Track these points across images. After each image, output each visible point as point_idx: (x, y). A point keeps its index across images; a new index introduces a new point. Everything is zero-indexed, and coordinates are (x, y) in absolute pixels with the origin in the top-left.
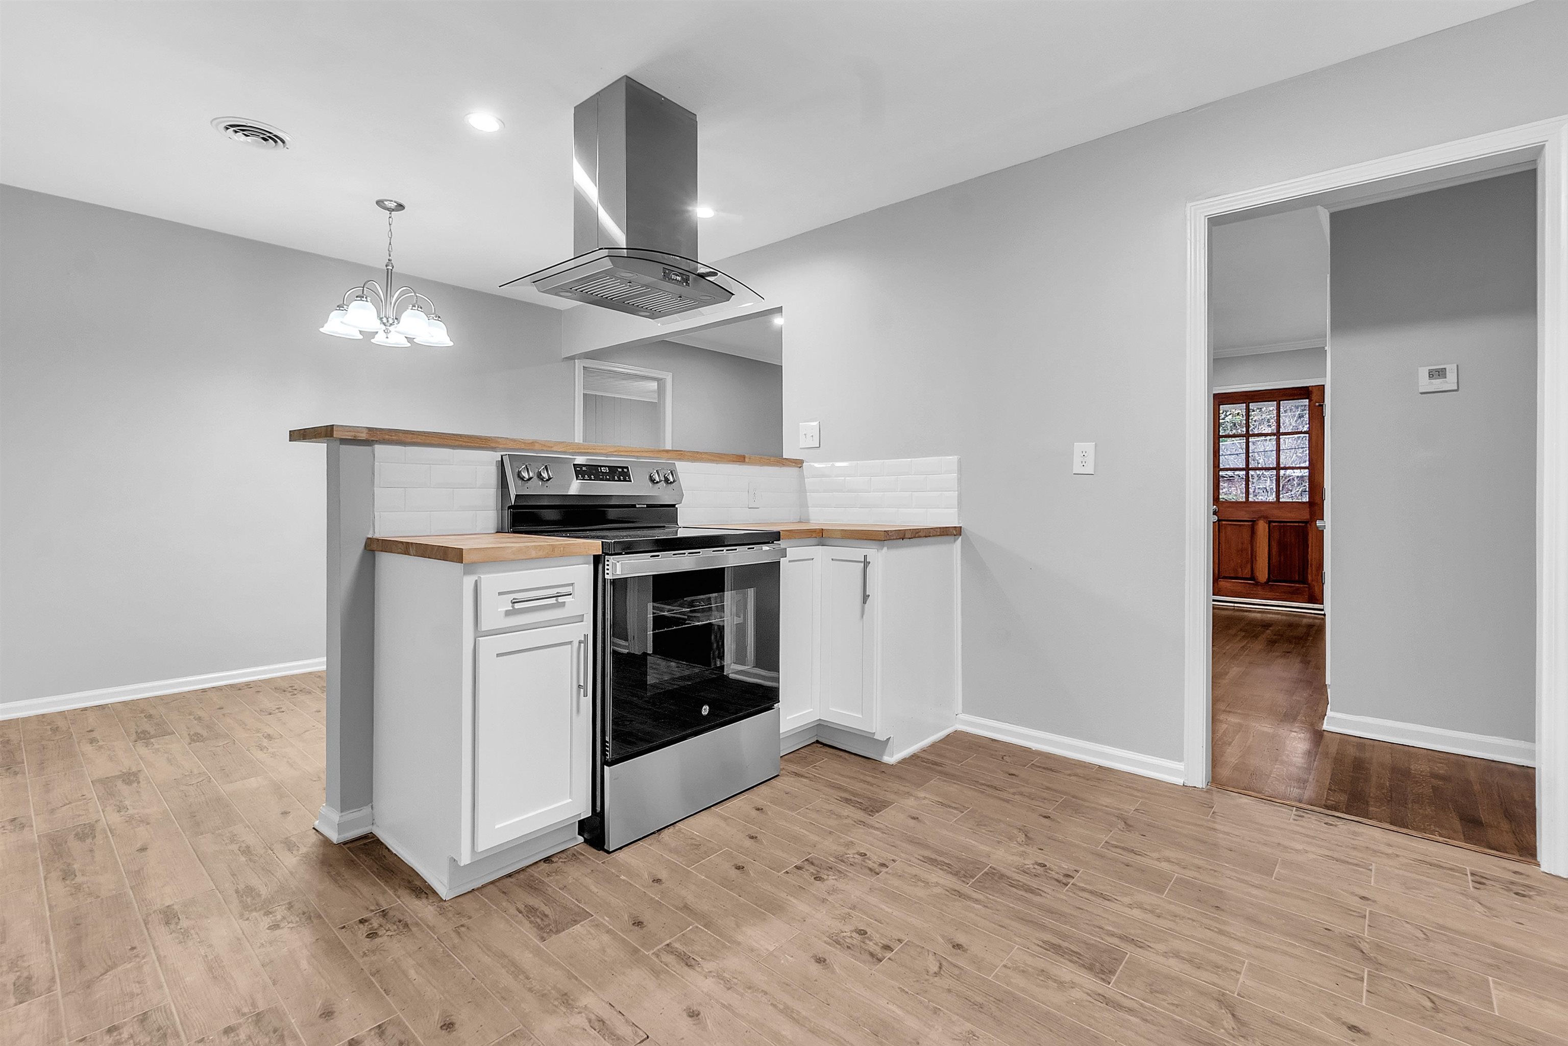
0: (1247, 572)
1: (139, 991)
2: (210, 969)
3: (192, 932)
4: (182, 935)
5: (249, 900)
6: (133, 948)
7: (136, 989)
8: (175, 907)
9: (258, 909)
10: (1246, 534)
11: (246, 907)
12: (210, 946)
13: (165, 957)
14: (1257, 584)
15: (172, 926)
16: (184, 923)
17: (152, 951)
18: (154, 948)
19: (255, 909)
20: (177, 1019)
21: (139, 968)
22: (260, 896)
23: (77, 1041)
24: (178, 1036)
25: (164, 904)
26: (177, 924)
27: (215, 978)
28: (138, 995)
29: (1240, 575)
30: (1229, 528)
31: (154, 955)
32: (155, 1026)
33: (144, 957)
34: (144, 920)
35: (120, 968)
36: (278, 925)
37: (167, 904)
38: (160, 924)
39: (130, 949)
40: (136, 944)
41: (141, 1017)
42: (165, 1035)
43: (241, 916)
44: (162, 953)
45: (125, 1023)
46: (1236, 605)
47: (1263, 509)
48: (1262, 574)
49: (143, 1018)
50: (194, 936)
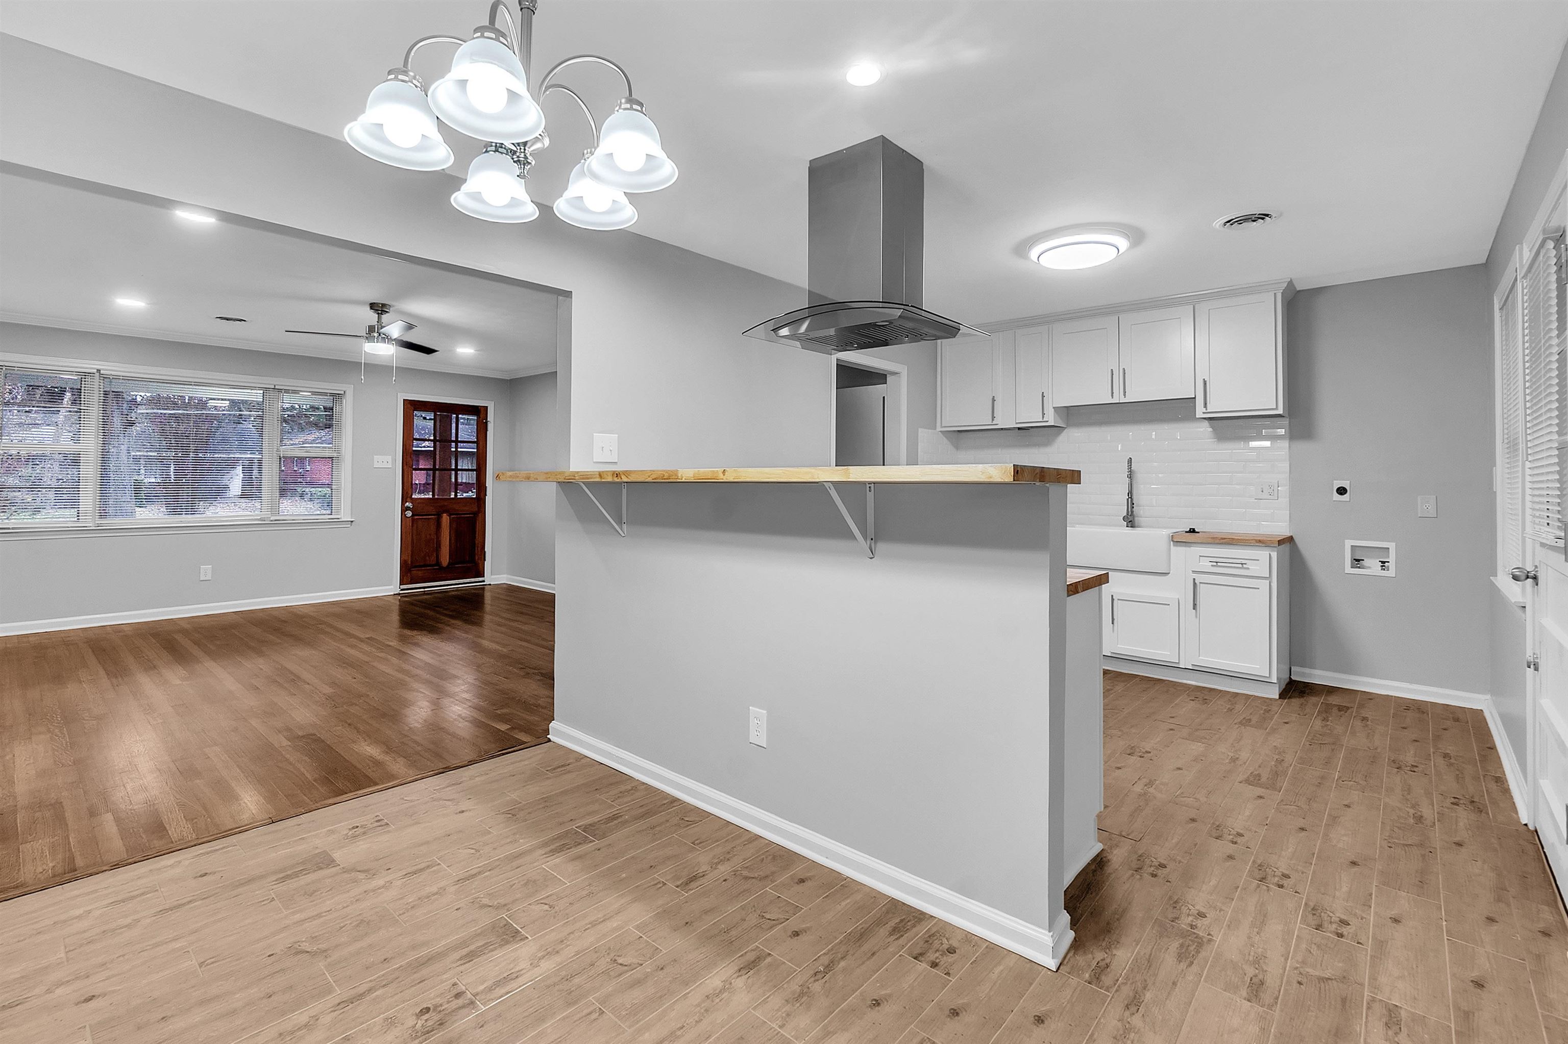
0: (433, 559)
1: (1313, 946)
2: (1263, 923)
3: (1251, 958)
4: (1259, 963)
5: (1192, 948)
6: (1300, 983)
7: (1314, 950)
8: (1244, 994)
9: (1195, 936)
10: (433, 528)
11: (1200, 945)
12: (1249, 938)
13: (1282, 956)
14: (441, 568)
15: (1261, 977)
16: (1251, 971)
17: (1287, 969)
18: (1285, 969)
19: (1196, 937)
20: (1301, 911)
21: (1304, 962)
22: (1182, 946)
23: (1363, 945)
24: (1306, 904)
25: (1251, 1006)
26: (1256, 976)
27: (1265, 916)
28: (1315, 944)
29: (428, 563)
30: (420, 522)
31: (1288, 964)
32: (1315, 917)
33: (1296, 968)
34: (1276, 1003)
35: (1317, 973)
36: (1198, 914)
37: (1249, 1004)
38: (1267, 987)
39: (1302, 984)
40: (1295, 985)
41: (1321, 929)
42: (1313, 909)
43: (1210, 941)
44: (1283, 959)
45: (1331, 932)
46: (426, 590)
47: (446, 504)
48: (445, 560)
49: (1319, 927)
50: (1252, 954)
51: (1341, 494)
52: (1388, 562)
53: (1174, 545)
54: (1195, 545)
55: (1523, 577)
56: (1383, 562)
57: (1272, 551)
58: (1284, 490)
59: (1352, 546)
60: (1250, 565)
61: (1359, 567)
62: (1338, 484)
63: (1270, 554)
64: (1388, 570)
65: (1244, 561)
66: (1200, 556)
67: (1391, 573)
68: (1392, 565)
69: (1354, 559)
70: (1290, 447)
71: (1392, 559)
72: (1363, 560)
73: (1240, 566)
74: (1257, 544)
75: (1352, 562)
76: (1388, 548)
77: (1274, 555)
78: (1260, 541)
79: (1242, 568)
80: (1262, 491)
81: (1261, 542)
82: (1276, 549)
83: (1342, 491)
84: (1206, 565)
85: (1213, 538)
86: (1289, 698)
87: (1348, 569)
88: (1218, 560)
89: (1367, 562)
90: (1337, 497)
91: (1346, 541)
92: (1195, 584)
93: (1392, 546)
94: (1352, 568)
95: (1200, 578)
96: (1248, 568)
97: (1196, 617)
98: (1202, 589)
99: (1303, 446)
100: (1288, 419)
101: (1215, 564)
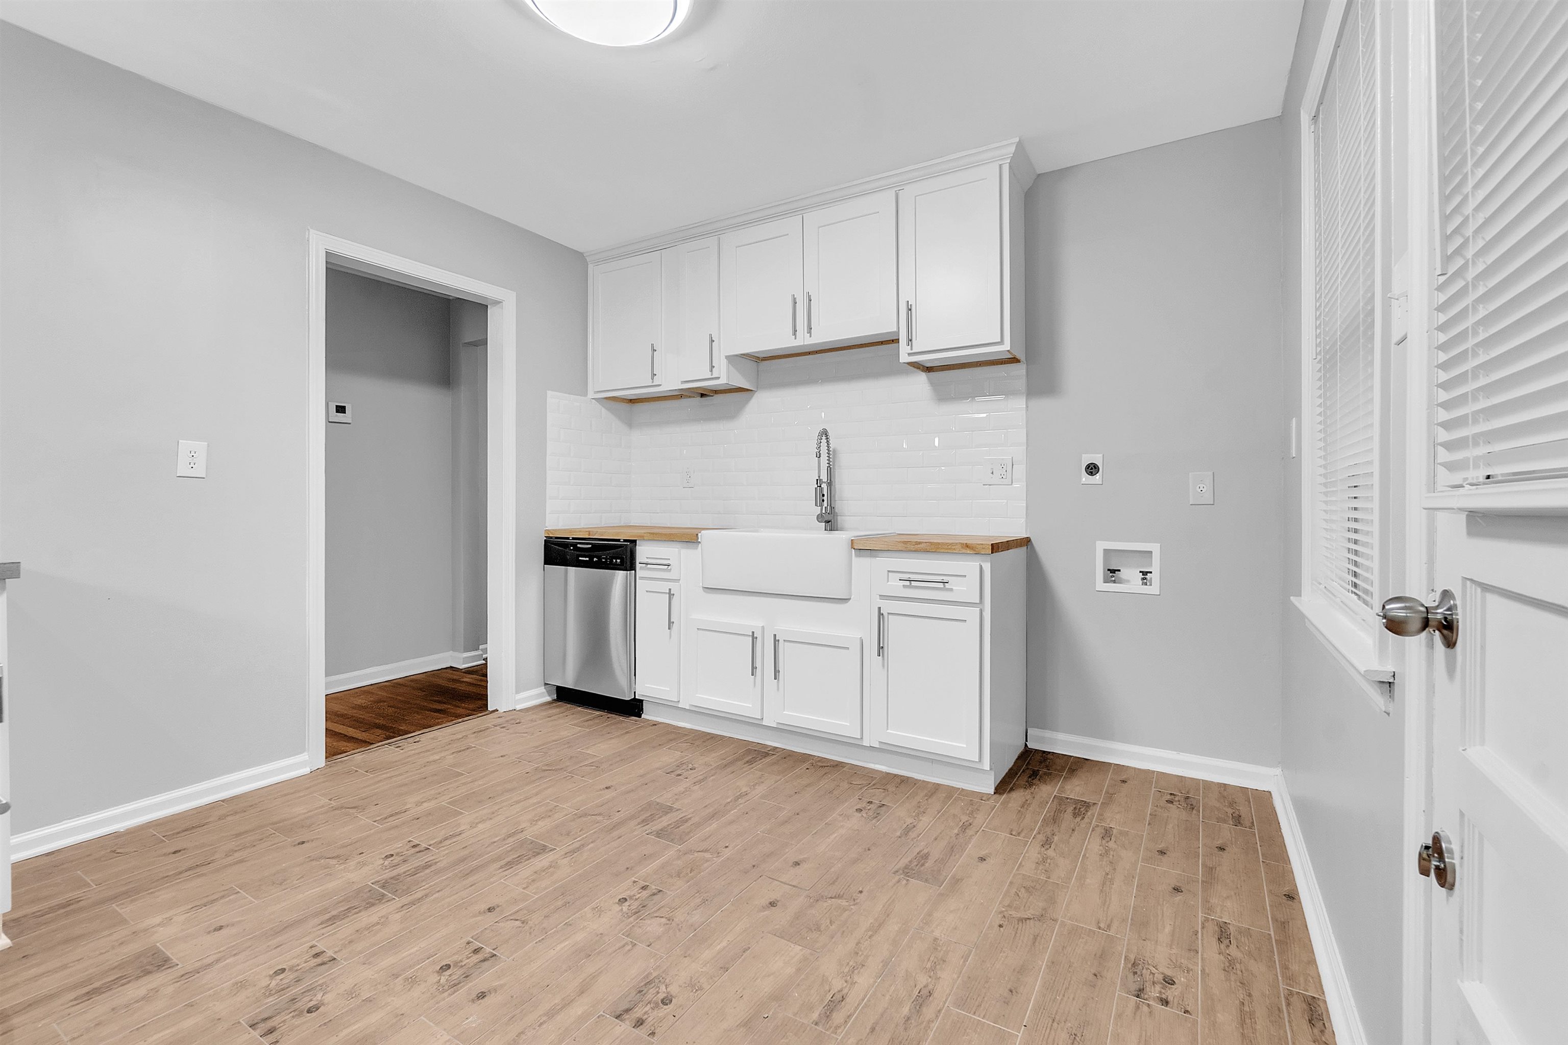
51: (1091, 474)
52: (1151, 572)
53: (856, 556)
54: (885, 554)
55: (1416, 624)
56: (1145, 573)
57: (983, 561)
58: (1020, 470)
59: (1104, 550)
60: (953, 583)
61: (1114, 582)
62: (1087, 460)
63: (981, 567)
64: (1151, 585)
65: (946, 579)
66: (889, 571)
67: (1154, 589)
68: (1155, 577)
69: (1109, 570)
70: (1027, 407)
71: (1155, 568)
72: (1119, 570)
73: (941, 585)
74: (964, 551)
75: (1104, 572)
76: (1152, 552)
77: (987, 567)
78: (967, 546)
79: (944, 589)
80: (992, 473)
81: (968, 548)
82: (989, 558)
83: (1092, 469)
84: (895, 586)
85: (905, 543)
86: (1009, 792)
87: (1101, 585)
88: (913, 577)
89: (1125, 573)
90: (1085, 478)
91: (1097, 542)
92: (880, 614)
93: (1155, 548)
94: (1105, 583)
95: (888, 607)
96: (951, 590)
97: (883, 666)
98: (893, 623)
99: (1044, 404)
100: (1025, 365)
101: (908, 583)
